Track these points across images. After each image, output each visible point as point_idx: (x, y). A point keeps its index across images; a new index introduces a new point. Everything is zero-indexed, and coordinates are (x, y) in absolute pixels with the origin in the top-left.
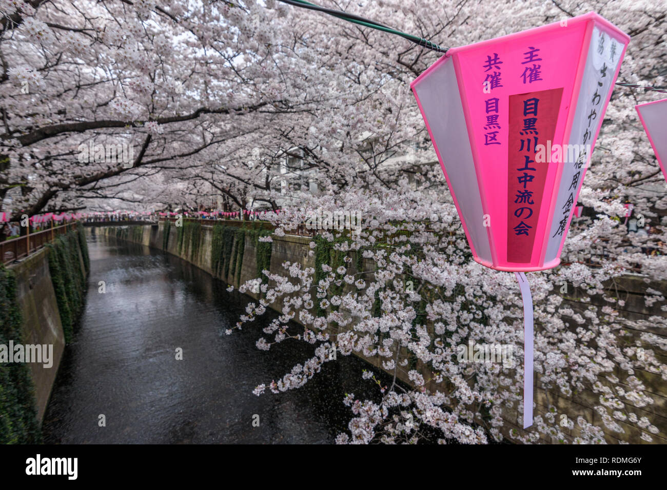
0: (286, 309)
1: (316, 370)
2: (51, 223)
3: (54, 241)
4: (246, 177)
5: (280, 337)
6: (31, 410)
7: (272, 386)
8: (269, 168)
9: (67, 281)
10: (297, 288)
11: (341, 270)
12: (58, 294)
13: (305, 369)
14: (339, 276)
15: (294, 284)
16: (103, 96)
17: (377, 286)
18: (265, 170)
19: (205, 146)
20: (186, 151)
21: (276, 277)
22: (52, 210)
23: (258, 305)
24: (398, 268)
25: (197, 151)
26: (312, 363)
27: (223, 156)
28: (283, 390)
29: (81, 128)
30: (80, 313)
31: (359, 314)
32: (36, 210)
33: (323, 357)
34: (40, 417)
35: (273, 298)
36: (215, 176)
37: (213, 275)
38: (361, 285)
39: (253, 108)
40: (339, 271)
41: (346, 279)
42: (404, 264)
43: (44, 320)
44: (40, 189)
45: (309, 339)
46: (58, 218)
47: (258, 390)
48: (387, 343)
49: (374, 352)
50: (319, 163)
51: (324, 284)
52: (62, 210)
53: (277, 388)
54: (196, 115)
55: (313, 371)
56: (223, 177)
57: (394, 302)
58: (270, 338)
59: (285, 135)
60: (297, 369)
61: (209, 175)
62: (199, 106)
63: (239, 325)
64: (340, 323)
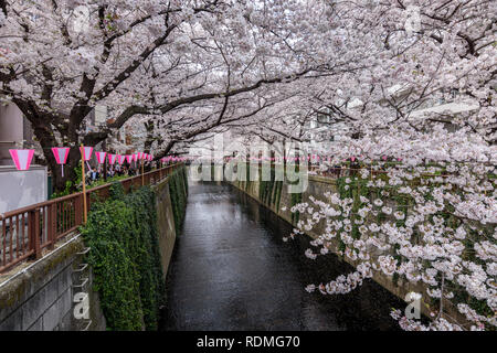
0: (328, 229)
1: (358, 283)
2: (170, 162)
3: (172, 173)
4: (285, 132)
5: (324, 251)
6: (160, 271)
7: (320, 287)
8: (302, 124)
9: (178, 198)
10: (339, 213)
11: (378, 202)
12: (173, 205)
13: (349, 280)
14: (375, 208)
15: (336, 210)
16: (199, 82)
17: (416, 220)
18: (299, 126)
19: (260, 109)
20: (248, 113)
21: (321, 203)
22: (172, 154)
23: (306, 223)
24: (438, 205)
25: (255, 113)
26: (355, 276)
27: (271, 116)
28: (330, 293)
29: (190, 100)
30: (183, 219)
31: (399, 241)
32: (165, 154)
33: (364, 273)
34: (164, 277)
35: (318, 219)
36: (264, 132)
37: (260, 201)
38: (399, 216)
39: (298, 76)
40: (376, 203)
41: (384, 210)
42: (446, 201)
43: (166, 220)
44: (167, 141)
45: (352, 256)
46: (174, 159)
47: (310, 288)
48: (431, 273)
49: (419, 277)
50: (345, 118)
51: (363, 212)
52: (176, 154)
53: (325, 290)
54: (258, 85)
55: (355, 283)
56: (268, 132)
57: (437, 235)
58: (316, 250)
59: (317, 97)
60: (341, 278)
61: (259, 132)
62: (260, 79)
63: (292, 236)
64: (379, 247)
